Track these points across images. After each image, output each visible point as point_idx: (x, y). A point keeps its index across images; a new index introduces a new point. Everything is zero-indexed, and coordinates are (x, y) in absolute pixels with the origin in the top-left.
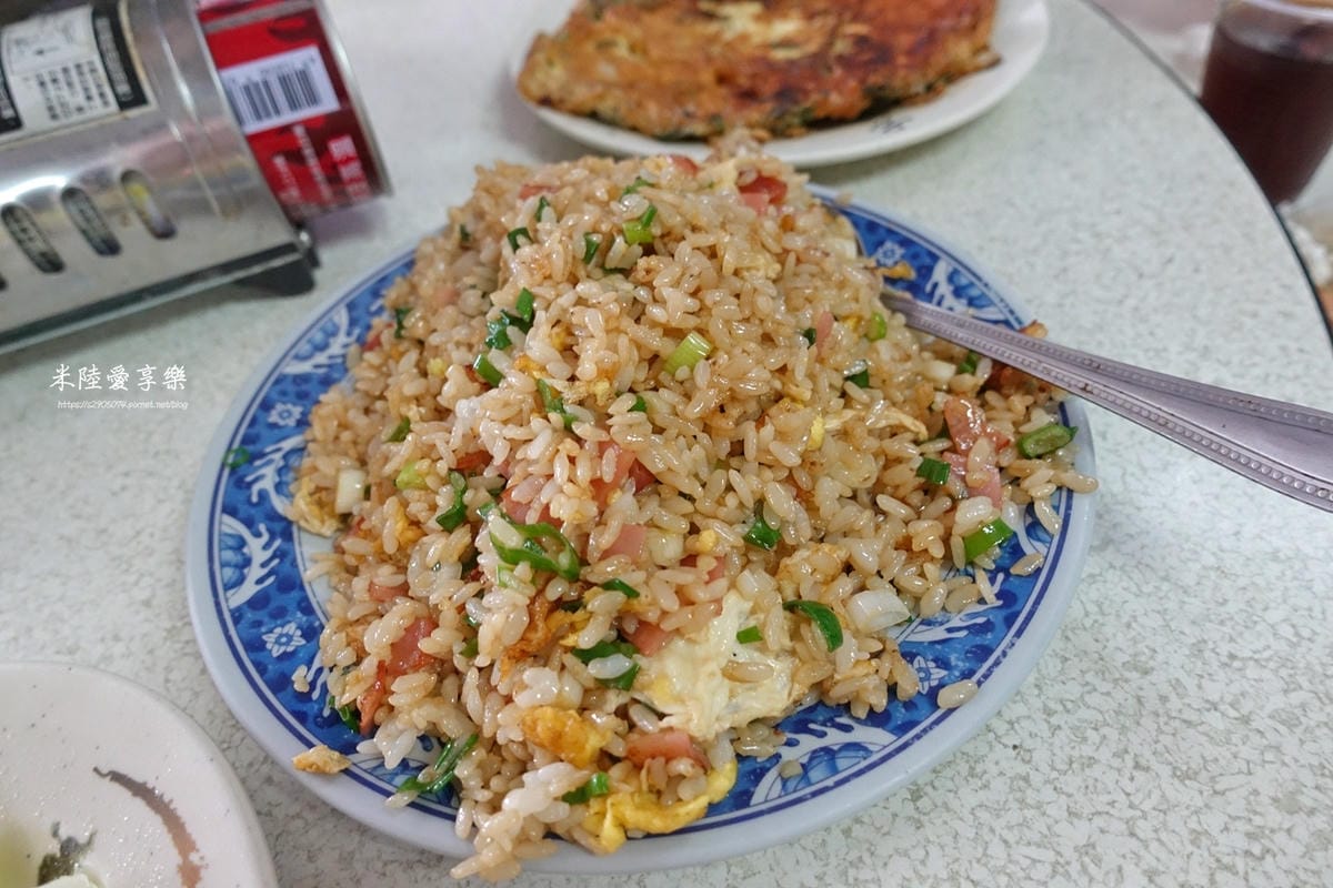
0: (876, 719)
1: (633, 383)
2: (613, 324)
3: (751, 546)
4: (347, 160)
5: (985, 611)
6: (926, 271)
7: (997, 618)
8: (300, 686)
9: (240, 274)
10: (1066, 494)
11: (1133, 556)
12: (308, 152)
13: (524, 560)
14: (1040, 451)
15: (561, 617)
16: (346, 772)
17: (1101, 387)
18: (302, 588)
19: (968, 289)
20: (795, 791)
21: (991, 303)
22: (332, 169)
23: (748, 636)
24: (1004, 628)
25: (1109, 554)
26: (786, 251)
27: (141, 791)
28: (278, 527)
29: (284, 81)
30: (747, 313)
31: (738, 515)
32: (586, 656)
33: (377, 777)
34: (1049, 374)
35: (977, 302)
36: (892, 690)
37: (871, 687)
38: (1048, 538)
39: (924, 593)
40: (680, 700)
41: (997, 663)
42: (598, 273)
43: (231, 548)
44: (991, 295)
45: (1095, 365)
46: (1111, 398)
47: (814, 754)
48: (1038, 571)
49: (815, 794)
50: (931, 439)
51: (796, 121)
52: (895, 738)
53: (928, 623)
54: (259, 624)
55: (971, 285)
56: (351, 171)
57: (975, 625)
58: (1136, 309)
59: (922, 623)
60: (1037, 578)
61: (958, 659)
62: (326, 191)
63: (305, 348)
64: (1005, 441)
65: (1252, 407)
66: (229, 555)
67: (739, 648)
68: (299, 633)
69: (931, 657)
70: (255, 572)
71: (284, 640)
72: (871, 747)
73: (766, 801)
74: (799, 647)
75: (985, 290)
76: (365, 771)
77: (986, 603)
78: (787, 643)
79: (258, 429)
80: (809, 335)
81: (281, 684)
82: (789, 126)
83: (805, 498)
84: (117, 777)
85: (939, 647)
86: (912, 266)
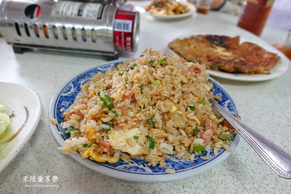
0: (151, 167)
1: (143, 84)
2: (145, 73)
3: (147, 123)
4: (129, 42)
5: (189, 162)
6: (224, 101)
7: (190, 164)
8: (61, 110)
9: (103, 54)
10: (223, 149)
11: (237, 176)
12: (123, 38)
13: (103, 101)
14: (223, 139)
15: (104, 114)
16: (57, 125)
17: (243, 131)
18: (74, 99)
19: (231, 107)
20: (125, 170)
21: (234, 111)
22: (126, 42)
23: (136, 138)
24: (190, 166)
25: (232, 173)
26: (191, 79)
27: (27, 112)
28: (78, 89)
29: (124, 25)
30: (172, 82)
31: (148, 115)
32: (104, 123)
33: (60, 129)
34: (233, 125)
35: (231, 110)
36: (158, 165)
37: (154, 160)
38: (213, 156)
39: (179, 152)
40: (113, 138)
41: (184, 171)
42: (150, 66)
43: (69, 88)
44: (235, 110)
45: (244, 126)
46: (244, 134)
47: (135, 167)
48: (207, 160)
49: (128, 172)
50: (200, 126)
51: (217, 67)
52: (152, 172)
53: (176, 158)
54: (63, 99)
55: (232, 106)
56: (129, 44)
57: (186, 163)
58: (273, 131)
59: (175, 158)
60: (205, 161)
61: (176, 167)
62: (123, 45)
63: (103, 67)
64: (216, 133)
65: (273, 146)
66: (68, 89)
67: (133, 139)
68: (68, 104)
69: (172, 164)
70: (70, 93)
71: (65, 104)
72: (146, 171)
73: (119, 168)
74: (145, 145)
75: (234, 108)
76: (60, 127)
77: (191, 161)
78: (143, 143)
79: (87, 75)
80: (183, 92)
81: (59, 109)
82: (215, 68)
83: (164, 120)
84: (26, 109)
85: (175, 163)
86: (222, 99)
